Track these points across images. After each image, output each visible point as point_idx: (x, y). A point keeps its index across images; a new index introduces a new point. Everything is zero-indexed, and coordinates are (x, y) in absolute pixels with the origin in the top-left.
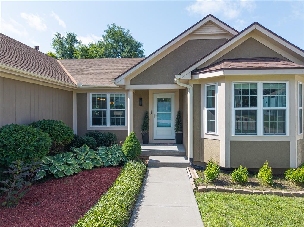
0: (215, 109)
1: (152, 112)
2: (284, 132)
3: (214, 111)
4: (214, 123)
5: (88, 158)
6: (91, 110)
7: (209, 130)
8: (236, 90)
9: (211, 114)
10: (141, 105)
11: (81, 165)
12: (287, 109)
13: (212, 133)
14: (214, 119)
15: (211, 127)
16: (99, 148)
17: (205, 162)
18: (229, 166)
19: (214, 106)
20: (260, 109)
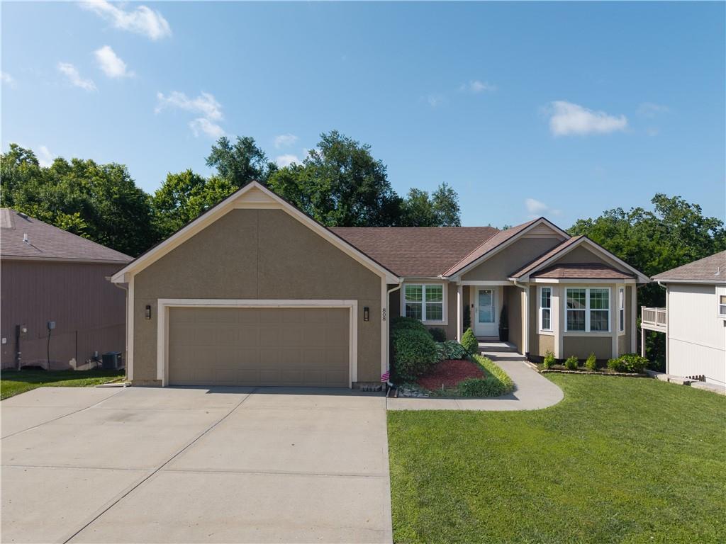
0: (550, 309)
1: (473, 306)
2: (607, 330)
3: (549, 311)
4: (549, 321)
6: (405, 302)
7: (544, 327)
8: (568, 293)
9: (547, 314)
12: (609, 310)
13: (547, 330)
14: (549, 317)
15: (546, 324)
17: (540, 355)
18: (562, 358)
19: (549, 306)
20: (588, 310)
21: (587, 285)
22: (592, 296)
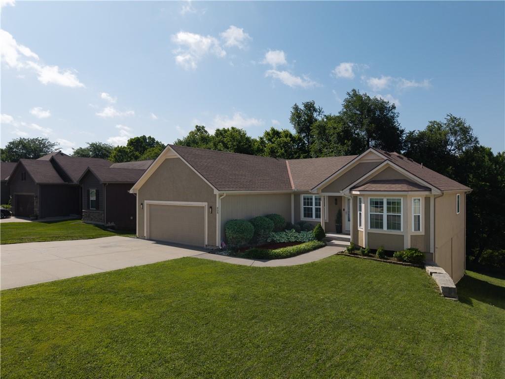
0: (362, 212)
1: (344, 210)
2: (400, 229)
3: (361, 214)
5: (293, 236)
6: (303, 206)
7: (360, 225)
8: (371, 202)
10: (336, 204)
11: (289, 239)
12: (402, 214)
16: (302, 232)
17: (359, 245)
19: (361, 210)
20: (385, 214)
21: (385, 196)
22: (388, 203)
